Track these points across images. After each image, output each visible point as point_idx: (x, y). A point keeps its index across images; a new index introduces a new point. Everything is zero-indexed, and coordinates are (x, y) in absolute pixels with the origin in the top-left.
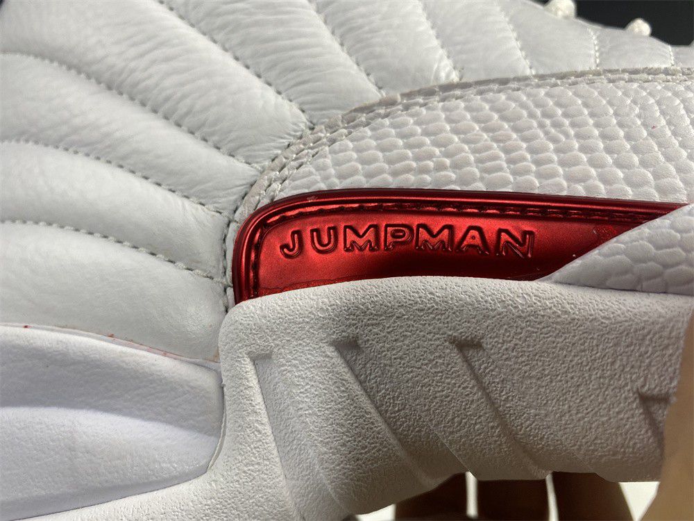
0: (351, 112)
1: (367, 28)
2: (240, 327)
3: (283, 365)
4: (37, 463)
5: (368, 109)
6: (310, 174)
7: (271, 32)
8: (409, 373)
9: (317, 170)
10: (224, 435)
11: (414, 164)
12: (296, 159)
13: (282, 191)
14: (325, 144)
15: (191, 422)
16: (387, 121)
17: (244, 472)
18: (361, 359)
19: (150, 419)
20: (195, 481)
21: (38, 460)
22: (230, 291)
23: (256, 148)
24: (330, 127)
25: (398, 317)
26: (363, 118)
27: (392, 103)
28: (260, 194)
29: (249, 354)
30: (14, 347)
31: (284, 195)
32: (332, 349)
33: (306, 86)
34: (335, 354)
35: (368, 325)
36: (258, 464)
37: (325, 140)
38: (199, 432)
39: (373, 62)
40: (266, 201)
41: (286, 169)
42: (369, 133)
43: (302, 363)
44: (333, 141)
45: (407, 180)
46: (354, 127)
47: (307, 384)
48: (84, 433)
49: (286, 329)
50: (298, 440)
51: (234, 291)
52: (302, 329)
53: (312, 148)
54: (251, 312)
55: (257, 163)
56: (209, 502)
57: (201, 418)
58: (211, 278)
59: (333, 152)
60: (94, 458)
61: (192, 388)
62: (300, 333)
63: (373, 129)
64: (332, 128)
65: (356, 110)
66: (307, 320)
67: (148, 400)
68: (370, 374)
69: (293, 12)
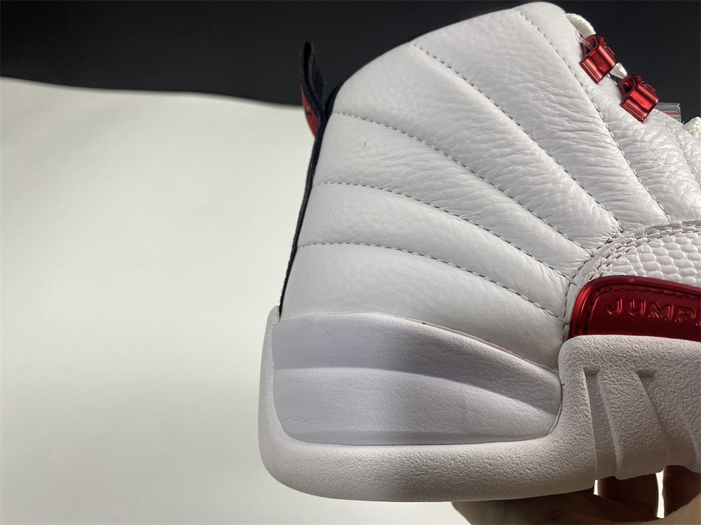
0: (652, 227)
1: (656, 169)
2: (581, 352)
3: (606, 380)
4: (437, 412)
5: (661, 228)
6: (626, 263)
7: (593, 159)
8: (685, 398)
9: (631, 262)
10: (560, 414)
11: (695, 271)
12: (617, 252)
13: (609, 272)
14: (634, 245)
15: (540, 403)
16: (673, 238)
17: (575, 439)
18: (652, 385)
19: (513, 397)
20: (541, 439)
21: (437, 410)
22: (567, 327)
23: (590, 239)
24: (638, 235)
25: (684, 365)
26: (658, 233)
27: (677, 226)
28: (595, 271)
29: (585, 369)
30: (421, 335)
31: (609, 274)
32: (637, 375)
33: (619, 203)
34: (639, 379)
35: (664, 366)
36: (583, 435)
37: (634, 242)
38: (544, 410)
39: (662, 195)
40: (597, 276)
41: (611, 257)
42: (663, 244)
43: (618, 380)
44: (638, 245)
45: (692, 280)
46: (652, 237)
47: (619, 393)
48: (471, 399)
49: (610, 359)
50: (605, 425)
51: (570, 328)
52: (621, 360)
53: (626, 247)
54: (588, 344)
55: (589, 248)
56: (553, 453)
57: (547, 402)
58: (557, 317)
59: (639, 251)
60: (478, 415)
61: (544, 383)
62: (619, 363)
63: (665, 242)
64: (638, 236)
65: (655, 227)
66: (625, 355)
67: (513, 385)
68: (657, 395)
69: (606, 148)
